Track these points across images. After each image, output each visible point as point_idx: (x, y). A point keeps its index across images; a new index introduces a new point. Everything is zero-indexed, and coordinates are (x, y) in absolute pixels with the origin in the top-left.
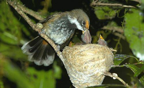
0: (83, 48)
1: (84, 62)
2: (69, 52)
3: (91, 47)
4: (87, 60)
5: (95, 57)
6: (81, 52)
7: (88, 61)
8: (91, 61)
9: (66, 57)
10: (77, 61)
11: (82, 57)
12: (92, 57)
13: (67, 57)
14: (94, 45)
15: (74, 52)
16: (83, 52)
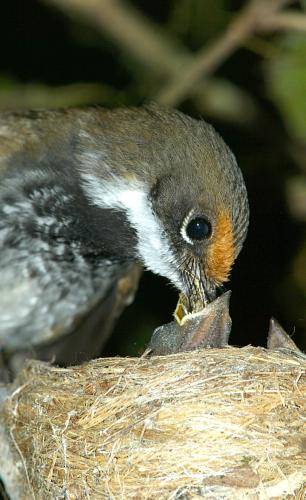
0: (162, 380)
1: (171, 489)
2: (48, 409)
3: (227, 373)
4: (192, 475)
5: (252, 454)
6: (142, 412)
7: (199, 479)
8: (223, 480)
9: (26, 450)
10: (117, 478)
11: (150, 451)
12: (236, 450)
13: (37, 451)
14: (248, 354)
15: (93, 410)
16: (166, 409)
